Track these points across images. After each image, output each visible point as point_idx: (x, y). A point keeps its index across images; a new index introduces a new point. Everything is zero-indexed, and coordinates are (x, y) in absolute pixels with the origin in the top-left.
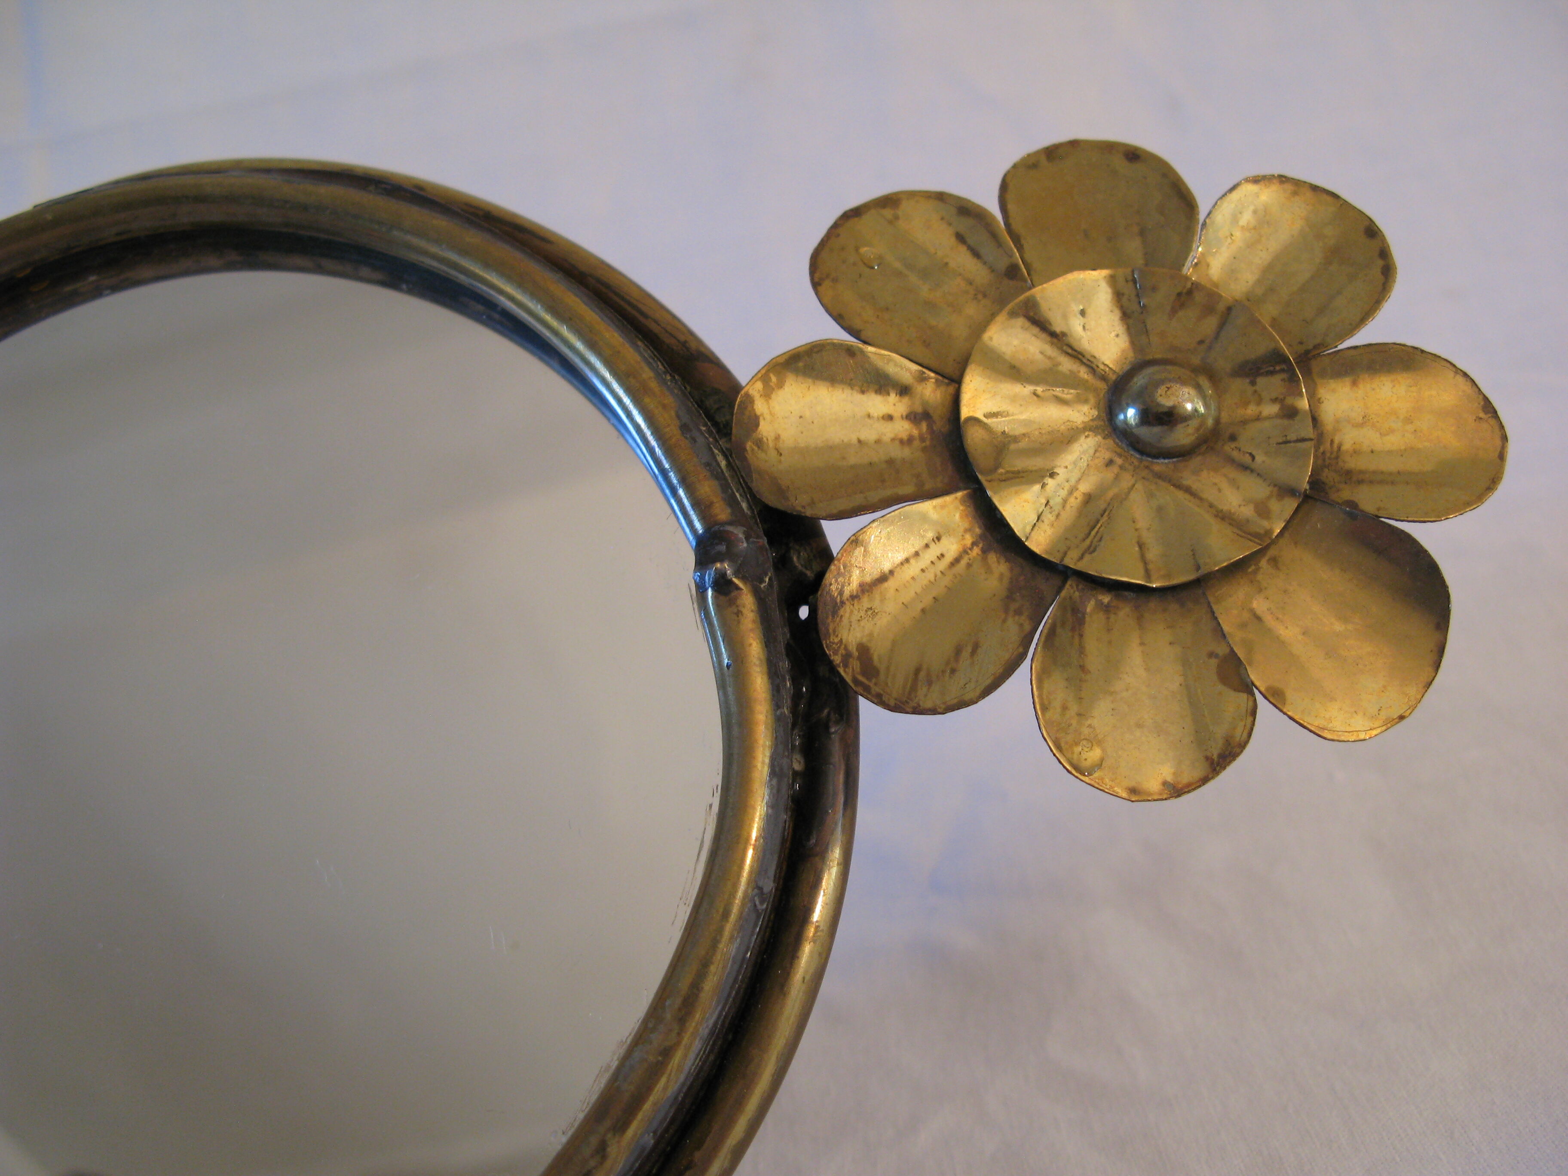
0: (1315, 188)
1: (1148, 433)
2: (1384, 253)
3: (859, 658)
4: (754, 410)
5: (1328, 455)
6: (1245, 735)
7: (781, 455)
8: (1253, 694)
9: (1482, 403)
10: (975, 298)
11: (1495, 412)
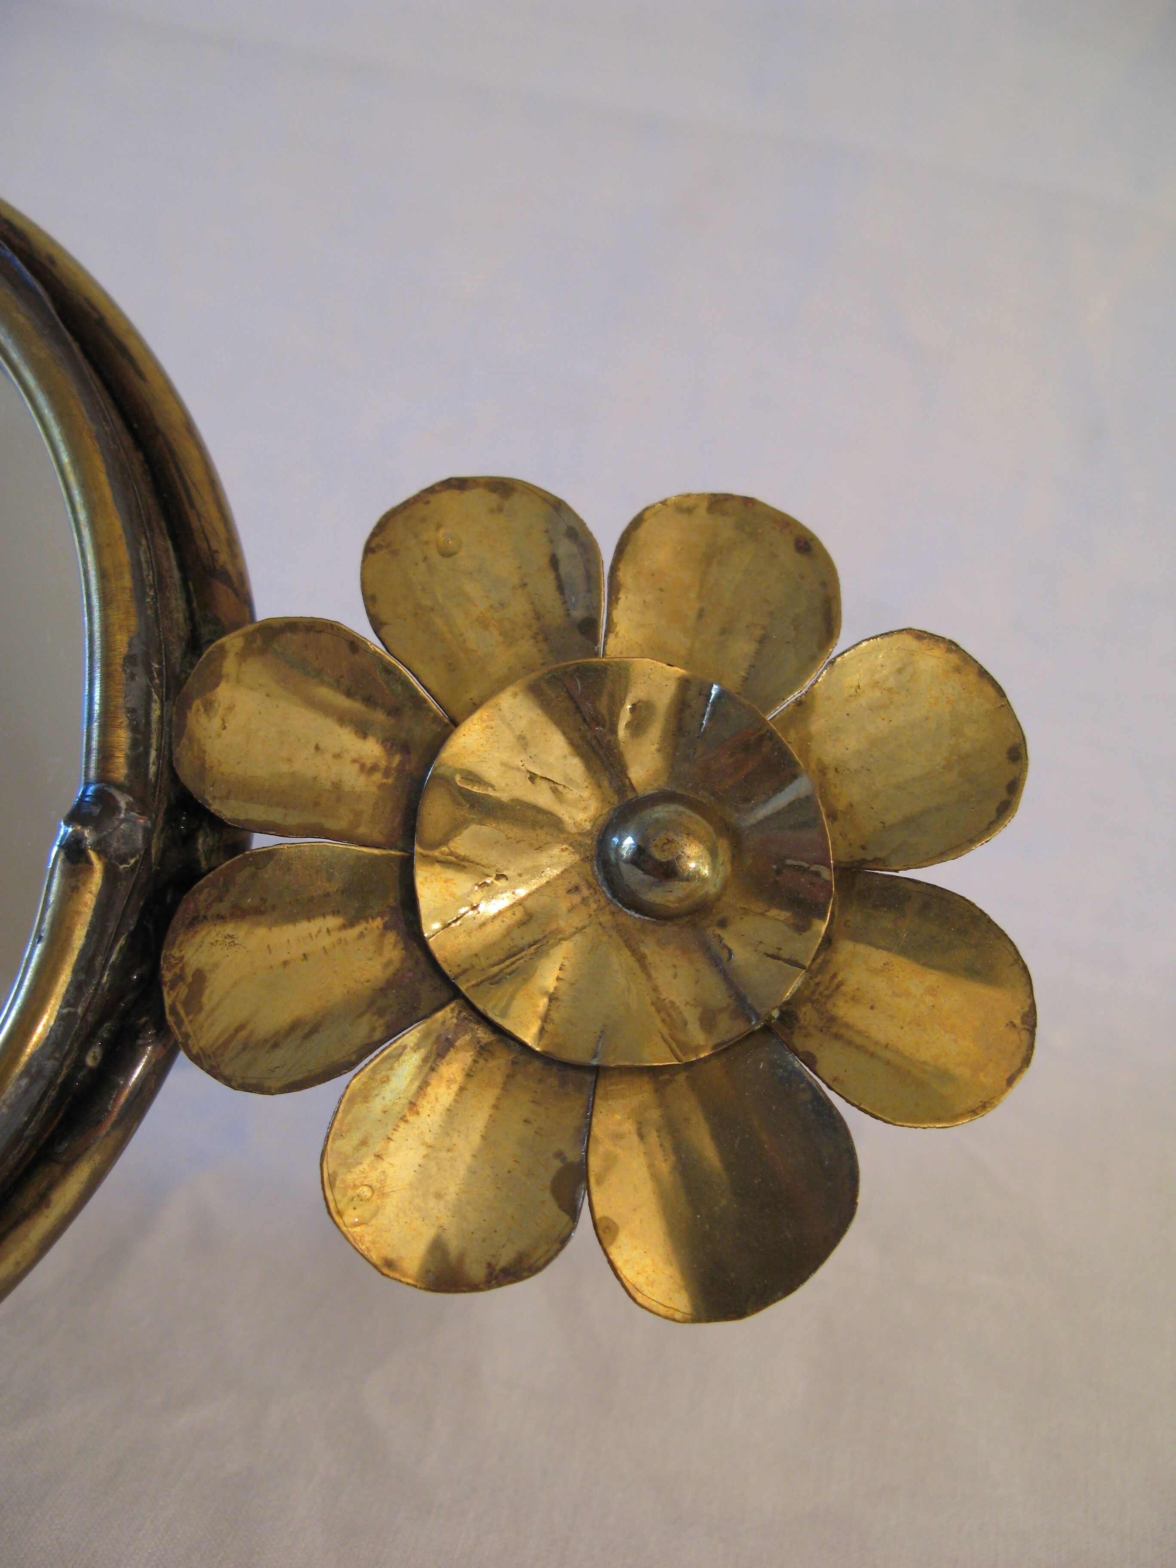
0: (983, 673)
1: (634, 877)
2: (1014, 787)
3: (190, 986)
4: (221, 666)
5: (822, 988)
6: (542, 1261)
7: (224, 728)
8: (577, 1221)
9: (1027, 1009)
10: (534, 637)
11: (1034, 1025)
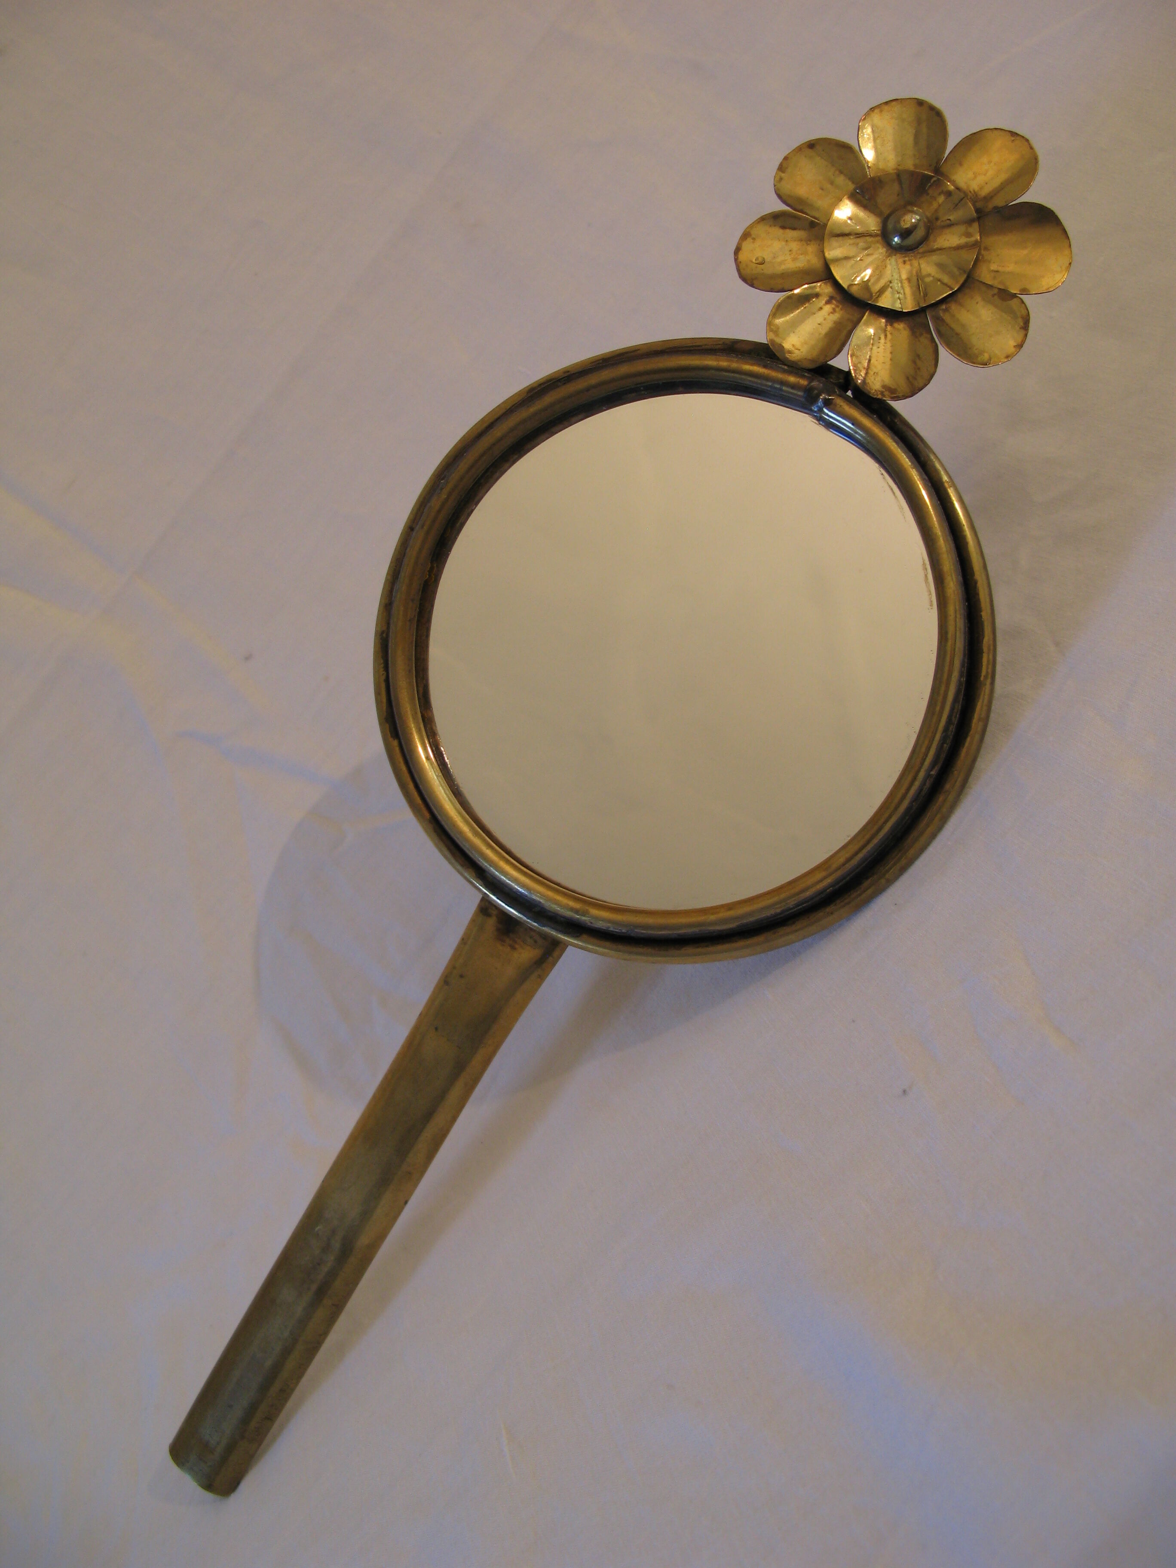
0: (886, 103)
1: (910, 241)
2: (932, 108)
3: (886, 391)
4: (777, 343)
5: (973, 197)
6: (1026, 310)
7: (800, 350)
8: (1018, 297)
9: (1009, 134)
10: (808, 245)
11: (1017, 134)
